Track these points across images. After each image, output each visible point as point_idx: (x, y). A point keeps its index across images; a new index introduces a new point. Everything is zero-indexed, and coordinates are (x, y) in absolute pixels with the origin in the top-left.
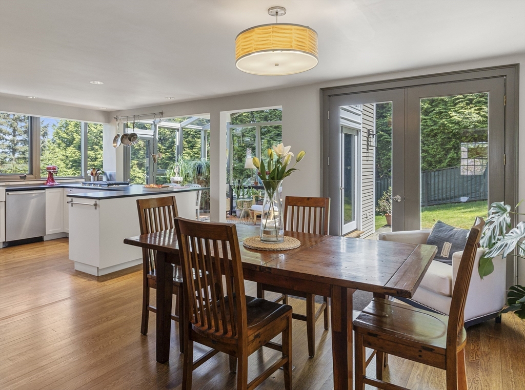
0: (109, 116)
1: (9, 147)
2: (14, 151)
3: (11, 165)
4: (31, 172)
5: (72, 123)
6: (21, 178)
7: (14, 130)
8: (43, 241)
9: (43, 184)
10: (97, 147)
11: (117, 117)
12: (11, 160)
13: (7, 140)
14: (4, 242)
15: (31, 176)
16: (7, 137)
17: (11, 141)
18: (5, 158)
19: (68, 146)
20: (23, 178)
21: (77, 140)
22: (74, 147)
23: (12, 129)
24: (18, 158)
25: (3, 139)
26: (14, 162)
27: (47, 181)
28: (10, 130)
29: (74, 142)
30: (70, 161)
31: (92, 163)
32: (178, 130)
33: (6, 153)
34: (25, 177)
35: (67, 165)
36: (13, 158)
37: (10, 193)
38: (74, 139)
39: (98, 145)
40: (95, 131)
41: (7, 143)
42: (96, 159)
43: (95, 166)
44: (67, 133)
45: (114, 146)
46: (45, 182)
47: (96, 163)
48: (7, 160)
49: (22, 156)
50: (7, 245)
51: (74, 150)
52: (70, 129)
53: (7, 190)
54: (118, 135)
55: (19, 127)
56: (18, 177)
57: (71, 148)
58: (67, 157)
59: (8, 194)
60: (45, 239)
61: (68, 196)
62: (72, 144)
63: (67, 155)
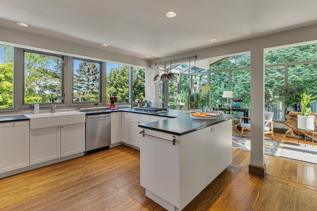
0: (150, 62)
1: (86, 87)
2: (88, 89)
3: (87, 95)
4: (101, 101)
5: (112, 76)
6: (95, 104)
7: (88, 80)
8: (109, 148)
9: (108, 109)
10: (124, 87)
11: (156, 63)
12: (87, 93)
13: (85, 84)
14: (84, 152)
15: (101, 103)
16: (85, 83)
17: (87, 84)
18: (85, 92)
19: (111, 86)
20: (96, 104)
21: (115, 83)
22: (113, 87)
23: (87, 79)
24: (90, 92)
25: (84, 83)
26: (88, 93)
27: (111, 106)
28: (87, 80)
29: (114, 85)
30: (112, 93)
31: (122, 94)
32: (178, 75)
33: (85, 89)
34: (97, 104)
35: (111, 95)
36: (88, 92)
37: (89, 116)
38: (113, 83)
39: (124, 86)
40: (123, 79)
41: (86, 85)
42: (123, 92)
43: (123, 95)
44: (110, 81)
45: (155, 83)
46: (109, 107)
47: (123, 94)
48: (86, 93)
49: (91, 91)
50: (86, 153)
51: (114, 88)
52: (112, 79)
53: (87, 115)
54: (158, 75)
55: (90, 78)
56: (93, 104)
57: (112, 87)
58: (111, 91)
59: (87, 117)
60: (111, 147)
61: (139, 126)
62: (113, 85)
63: (111, 90)
